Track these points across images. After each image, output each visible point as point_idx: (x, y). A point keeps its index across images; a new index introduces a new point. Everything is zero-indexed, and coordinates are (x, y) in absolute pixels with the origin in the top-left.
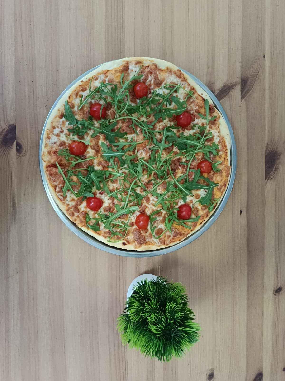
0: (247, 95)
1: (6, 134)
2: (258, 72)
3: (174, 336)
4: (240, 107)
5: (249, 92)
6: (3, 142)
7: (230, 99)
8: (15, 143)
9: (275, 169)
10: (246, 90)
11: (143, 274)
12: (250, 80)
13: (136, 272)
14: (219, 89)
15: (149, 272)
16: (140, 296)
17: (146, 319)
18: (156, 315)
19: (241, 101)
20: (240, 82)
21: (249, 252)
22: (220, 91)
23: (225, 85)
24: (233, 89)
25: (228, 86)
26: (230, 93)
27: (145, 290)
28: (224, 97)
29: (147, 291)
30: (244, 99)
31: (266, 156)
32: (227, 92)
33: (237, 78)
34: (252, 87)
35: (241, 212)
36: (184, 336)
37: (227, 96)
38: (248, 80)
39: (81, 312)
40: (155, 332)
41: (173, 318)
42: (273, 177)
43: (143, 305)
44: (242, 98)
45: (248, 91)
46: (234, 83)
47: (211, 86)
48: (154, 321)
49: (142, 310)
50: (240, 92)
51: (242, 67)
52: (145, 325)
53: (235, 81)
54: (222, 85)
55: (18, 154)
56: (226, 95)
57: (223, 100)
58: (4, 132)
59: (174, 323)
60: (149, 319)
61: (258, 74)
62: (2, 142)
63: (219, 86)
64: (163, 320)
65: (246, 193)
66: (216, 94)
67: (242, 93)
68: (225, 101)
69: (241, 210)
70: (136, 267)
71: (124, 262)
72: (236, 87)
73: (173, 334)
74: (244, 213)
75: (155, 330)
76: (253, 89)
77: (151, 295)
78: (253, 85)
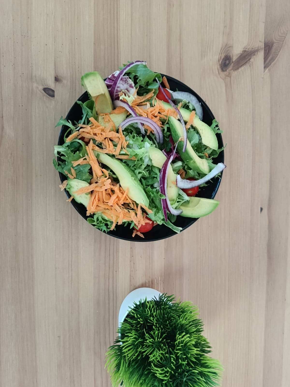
0: (270, 64)
2: (285, 36)
3: (186, 380)
4: (263, 78)
7: (252, 67)
10: (270, 57)
11: (139, 287)
12: (275, 46)
13: (131, 285)
14: (238, 54)
15: (147, 285)
16: (139, 323)
17: (147, 357)
18: (161, 352)
19: (264, 72)
20: (264, 47)
21: (270, 257)
22: (240, 56)
23: (244, 49)
24: (255, 56)
25: (249, 51)
26: (250, 60)
27: (145, 314)
28: (244, 64)
29: (147, 315)
30: (268, 69)
32: (248, 59)
33: (260, 41)
34: (277, 55)
35: (262, 209)
36: (199, 380)
37: (247, 64)
38: (272, 45)
39: (58, 337)
40: (161, 377)
41: (187, 358)
43: (142, 336)
44: (265, 67)
45: (273, 59)
46: (256, 48)
47: (228, 50)
48: (158, 361)
49: (142, 344)
50: (263, 60)
51: (266, 28)
52: (147, 366)
53: (257, 46)
54: (242, 50)
56: (246, 62)
59: (188, 364)
60: (152, 358)
61: (285, 39)
63: (237, 50)
65: (268, 186)
66: (234, 60)
67: (265, 61)
68: (245, 70)
69: (261, 207)
70: (130, 279)
71: (115, 272)
72: (258, 53)
73: (184, 378)
74: (265, 211)
75: (161, 374)
76: (278, 56)
77: (154, 322)
78: (279, 52)
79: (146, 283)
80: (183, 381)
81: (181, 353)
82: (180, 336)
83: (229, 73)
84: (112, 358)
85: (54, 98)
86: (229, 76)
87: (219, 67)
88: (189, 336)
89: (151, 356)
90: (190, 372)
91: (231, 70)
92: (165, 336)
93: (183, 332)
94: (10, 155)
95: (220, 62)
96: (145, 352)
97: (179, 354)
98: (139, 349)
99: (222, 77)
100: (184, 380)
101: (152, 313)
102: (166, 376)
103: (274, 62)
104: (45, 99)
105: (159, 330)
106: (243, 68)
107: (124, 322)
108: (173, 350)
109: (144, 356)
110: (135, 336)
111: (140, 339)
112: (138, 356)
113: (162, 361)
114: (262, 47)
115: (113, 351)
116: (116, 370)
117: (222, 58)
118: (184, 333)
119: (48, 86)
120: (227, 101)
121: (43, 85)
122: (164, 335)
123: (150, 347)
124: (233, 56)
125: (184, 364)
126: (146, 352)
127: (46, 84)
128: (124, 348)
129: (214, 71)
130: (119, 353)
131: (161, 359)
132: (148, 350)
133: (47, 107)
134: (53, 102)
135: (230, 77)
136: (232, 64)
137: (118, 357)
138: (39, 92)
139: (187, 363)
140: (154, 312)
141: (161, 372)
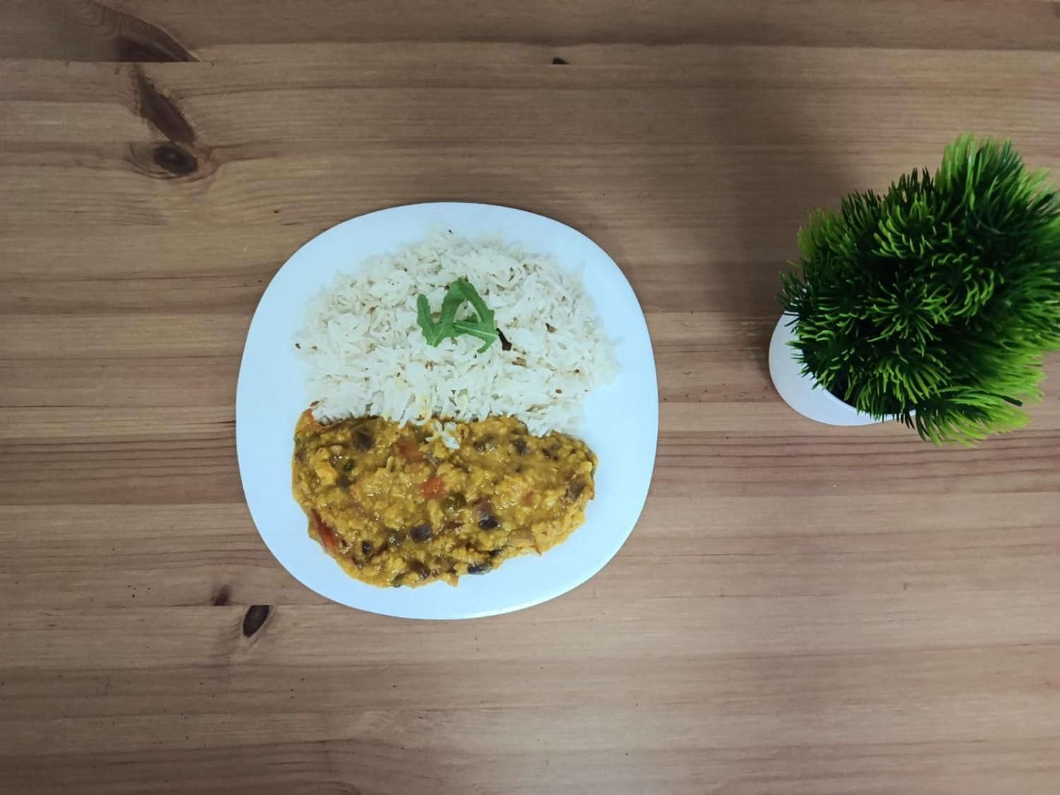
0: (177, 45)
2: (102, 8)
3: (998, 226)
4: (213, 64)
5: (169, 37)
7: (185, 93)
10: (159, 46)
12: (127, 33)
13: (763, 400)
14: (151, 128)
15: (763, 356)
16: (853, 359)
17: (939, 329)
19: (196, 60)
20: (131, 63)
23: (138, 112)
24: (156, 86)
25: (142, 101)
26: (167, 96)
27: (829, 343)
29: (833, 336)
30: (189, 52)
32: (164, 103)
33: (117, 72)
35: (558, 61)
36: (994, 195)
37: (178, 105)
38: (125, 40)
39: (906, 589)
40: (989, 289)
44: (185, 58)
45: (164, 39)
46: (134, 83)
47: (141, 155)
48: (950, 300)
49: (907, 346)
50: (164, 64)
51: (81, 58)
53: (129, 80)
54: (139, 118)
56: (172, 107)
59: (955, 220)
60: (941, 317)
61: (110, 9)
63: (141, 131)
64: (944, 261)
65: (496, 45)
66: (168, 140)
67: (171, 60)
68: (194, 110)
69: (552, 61)
70: (747, 400)
71: (729, 442)
72: (147, 78)
73: (990, 232)
74: (561, 52)
75: (981, 290)
76: (156, 25)
77: (852, 317)
78: (143, 22)
79: (757, 360)
80: (999, 236)
81: (925, 239)
82: (883, 244)
83: (201, 150)
84: (949, 429)
85: (272, 606)
86: (208, 151)
87: (185, 178)
88: (881, 222)
89: (936, 319)
90: (975, 216)
91: (193, 146)
92: (883, 285)
93: (874, 240)
94: (424, 721)
95: (173, 175)
96: (926, 336)
97: (928, 244)
98: (920, 352)
99: (211, 170)
100: (996, 232)
101: (826, 326)
102: (986, 276)
103: (172, 36)
104: (274, 632)
105: (870, 304)
106: (187, 117)
107: (855, 406)
108: (919, 263)
109: (939, 339)
110: (888, 367)
111: (894, 352)
112: (938, 356)
113: (949, 289)
114: (131, 68)
115: (933, 428)
116: (981, 417)
117: (161, 170)
118: (876, 235)
119: (240, 622)
120: (274, 155)
121: (237, 637)
122: (882, 287)
123: (916, 324)
124: (156, 143)
125: (953, 232)
126: (928, 332)
127: (234, 629)
128: (920, 394)
129: (196, 190)
130: (937, 411)
131: (942, 293)
132: (924, 330)
133: (295, 624)
134: (281, 609)
135: (211, 148)
136: (178, 143)
137: (949, 414)
138: (255, 646)
139: (950, 225)
140: (824, 319)
141: (976, 289)
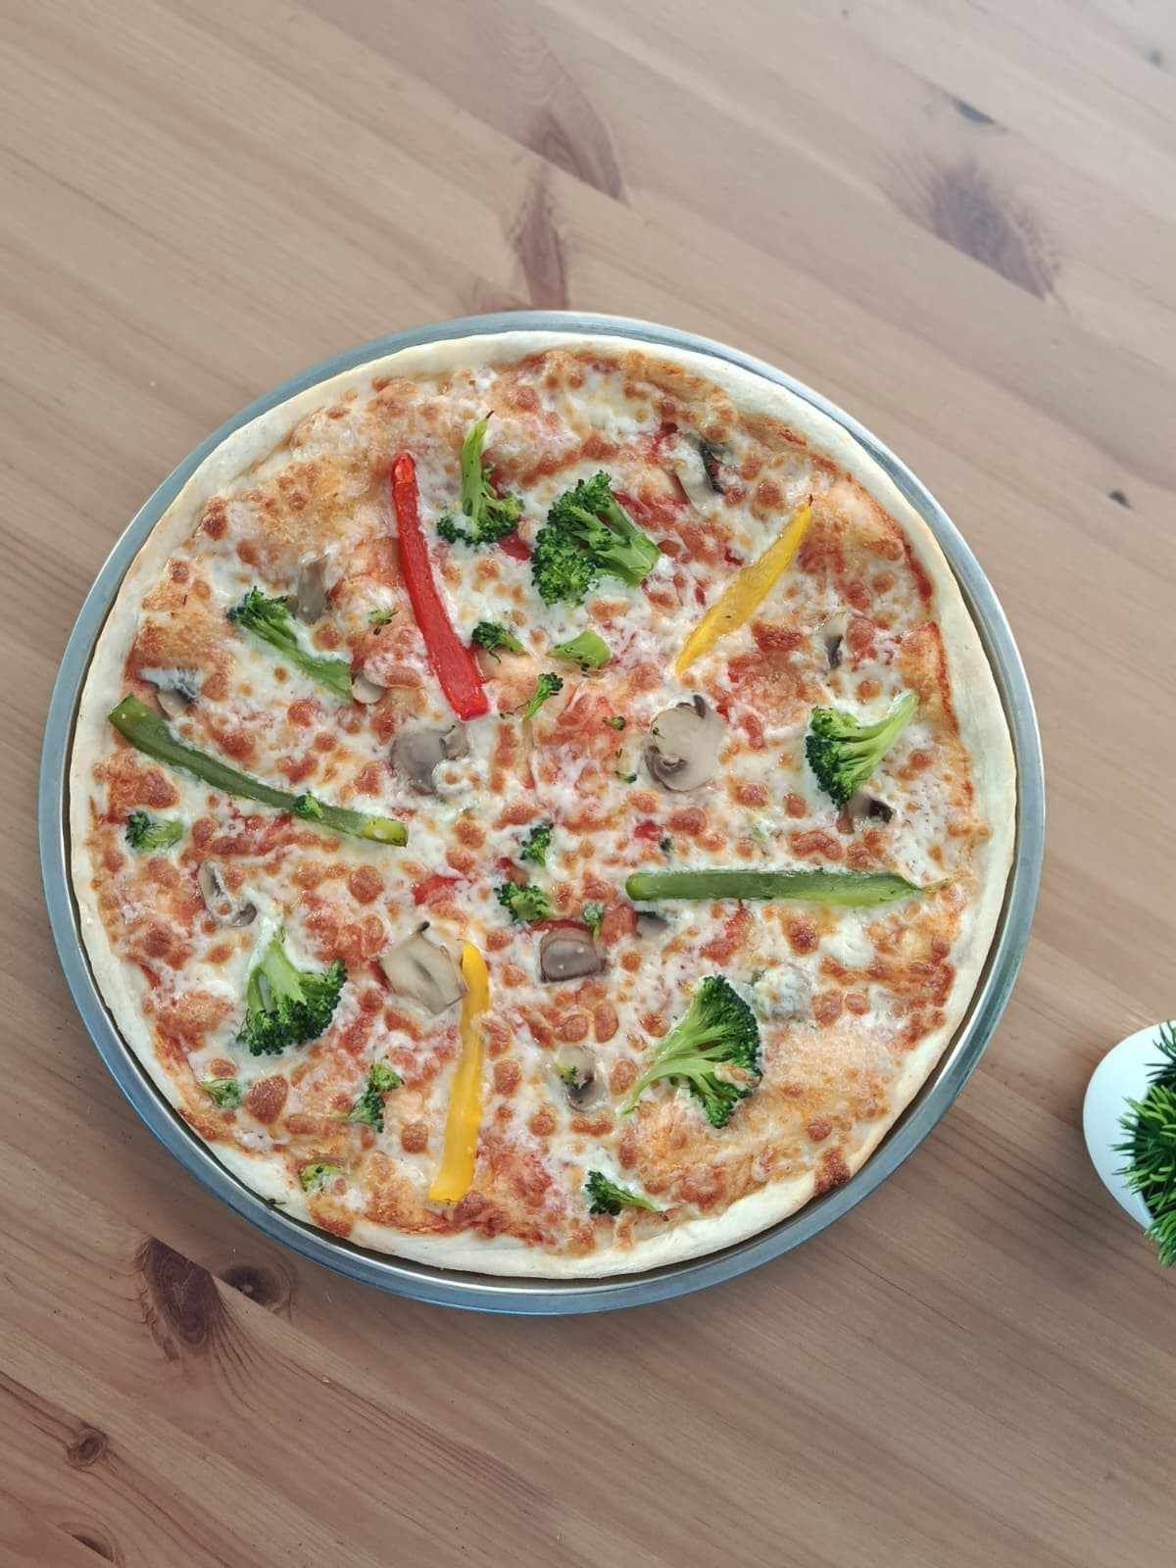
0: (615, 165)
1: (167, 1301)
2: (546, 51)
4: (648, 224)
6: (190, 1334)
7: (588, 247)
8: (225, 1290)
9: (1021, 224)
10: (591, 154)
12: (559, 110)
14: (518, 272)
19: (629, 206)
20: (541, 158)
22: (527, 273)
23: (513, 236)
24: (556, 212)
25: (526, 225)
28: (562, 272)
30: (626, 188)
31: (941, 233)
32: (552, 243)
33: (515, 161)
34: (596, 119)
35: (1119, 497)
37: (568, 259)
38: (551, 119)
39: (1108, 1480)
42: (1052, 254)
44: (615, 192)
45: (603, 148)
46: (529, 191)
47: (482, 301)
50: (583, 184)
51: (480, 114)
53: (525, 182)
54: (510, 249)
55: (276, 1306)
56: (560, 259)
57: (572, 283)
58: (150, 1301)
61: (555, 60)
62: (186, 1337)
63: (501, 267)
66: (528, 300)
67: (593, 182)
68: (583, 279)
69: (1110, 491)
74: (1132, 487)
76: (603, 119)
78: (589, 106)
103: (615, 147)
114: (538, 165)
124: (512, 297)
